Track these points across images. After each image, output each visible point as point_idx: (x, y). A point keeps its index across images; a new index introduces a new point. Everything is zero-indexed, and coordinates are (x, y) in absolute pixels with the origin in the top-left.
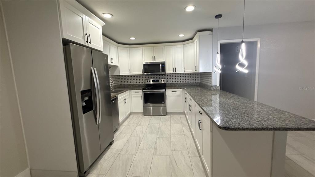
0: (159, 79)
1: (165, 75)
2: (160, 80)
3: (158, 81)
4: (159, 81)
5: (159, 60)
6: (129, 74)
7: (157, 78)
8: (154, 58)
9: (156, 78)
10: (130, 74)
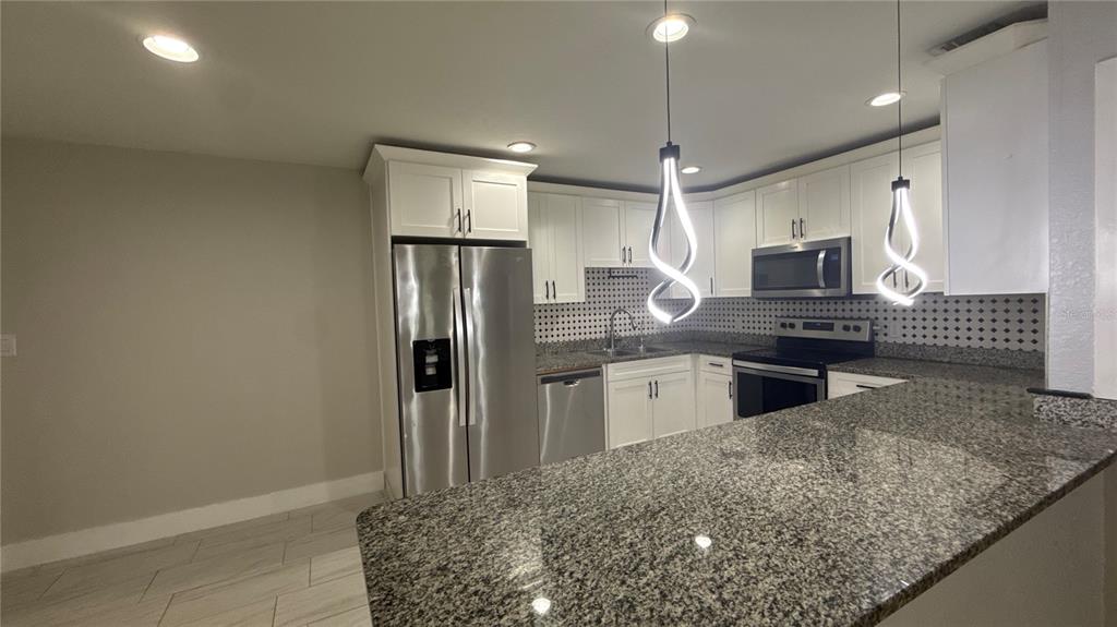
0: (836, 318)
1: (864, 302)
2: (838, 325)
3: (830, 327)
4: (832, 329)
5: (823, 231)
6: (710, 296)
7: (825, 314)
8: (798, 228)
9: (818, 314)
10: (714, 296)
